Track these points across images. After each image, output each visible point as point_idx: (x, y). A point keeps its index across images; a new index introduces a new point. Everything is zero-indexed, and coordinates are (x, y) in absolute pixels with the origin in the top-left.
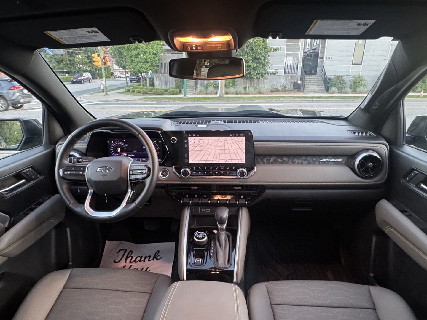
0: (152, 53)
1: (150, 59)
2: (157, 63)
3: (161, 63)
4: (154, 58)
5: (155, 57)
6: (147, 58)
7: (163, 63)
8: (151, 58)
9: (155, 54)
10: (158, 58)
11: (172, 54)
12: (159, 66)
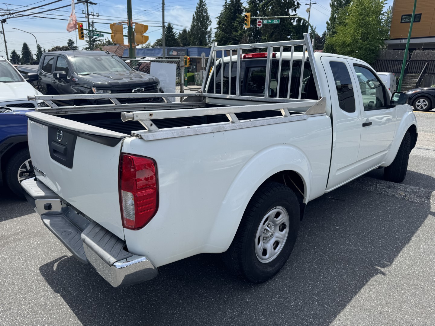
0: (369, 49)
1: (364, 56)
2: (371, 60)
3: (378, 60)
4: (370, 54)
5: (372, 53)
6: (361, 55)
7: (380, 60)
8: (366, 55)
9: (373, 50)
10: (374, 55)
11: (394, 49)
12: (375, 64)
